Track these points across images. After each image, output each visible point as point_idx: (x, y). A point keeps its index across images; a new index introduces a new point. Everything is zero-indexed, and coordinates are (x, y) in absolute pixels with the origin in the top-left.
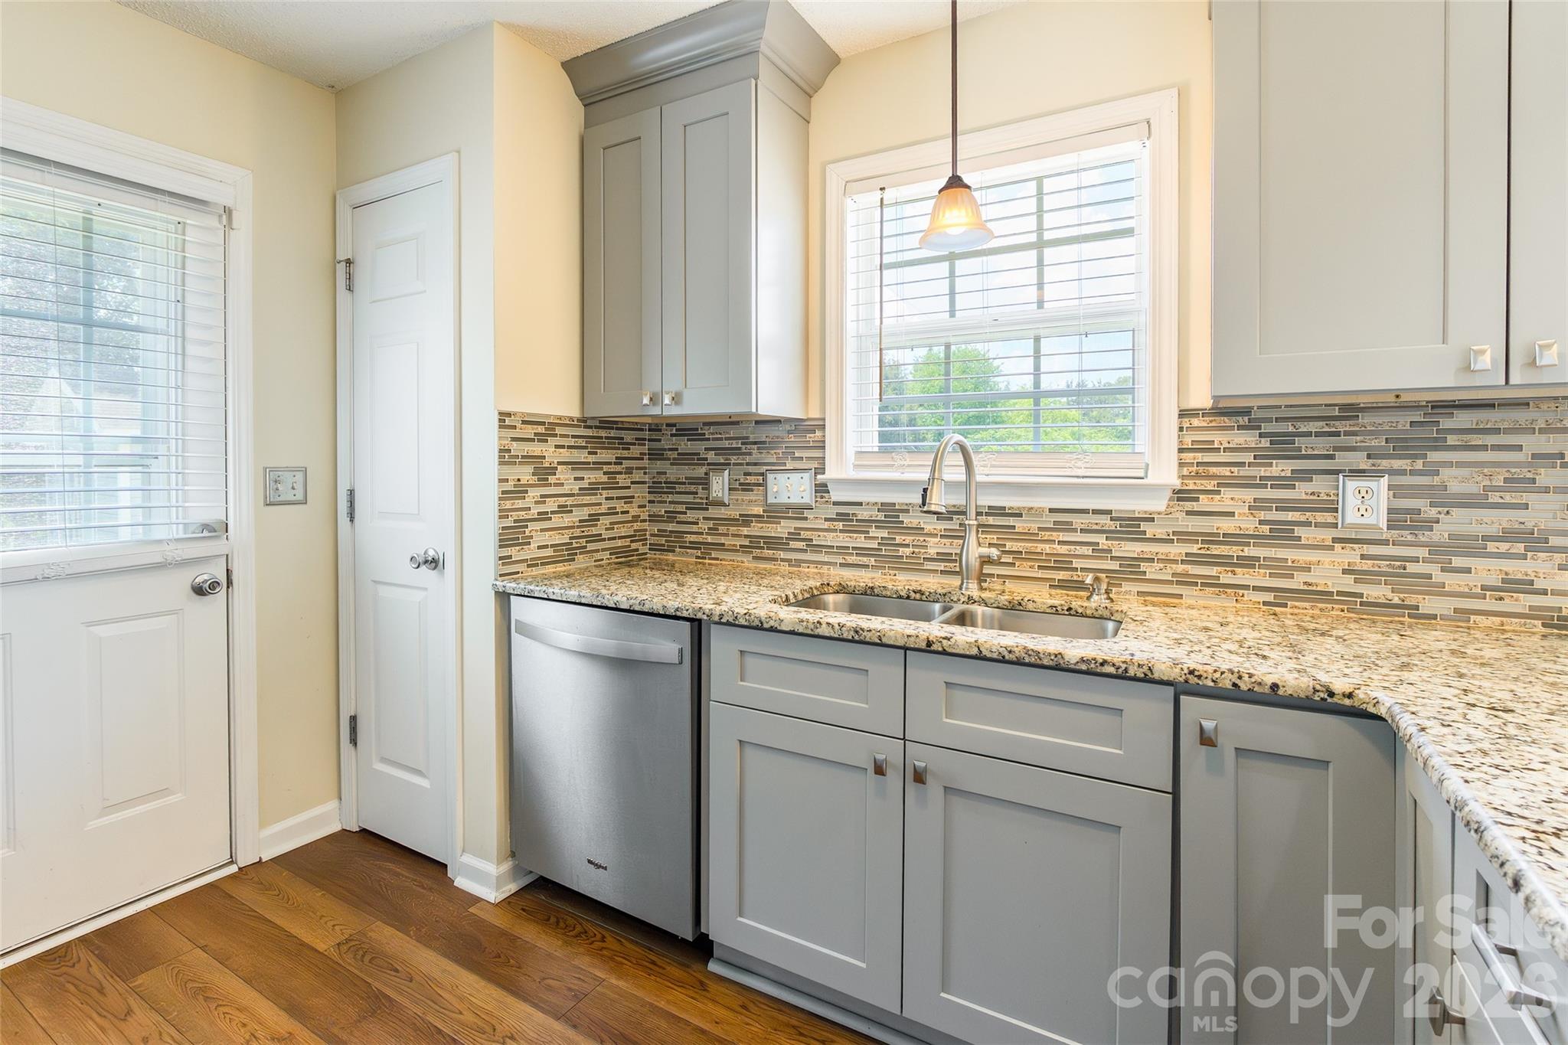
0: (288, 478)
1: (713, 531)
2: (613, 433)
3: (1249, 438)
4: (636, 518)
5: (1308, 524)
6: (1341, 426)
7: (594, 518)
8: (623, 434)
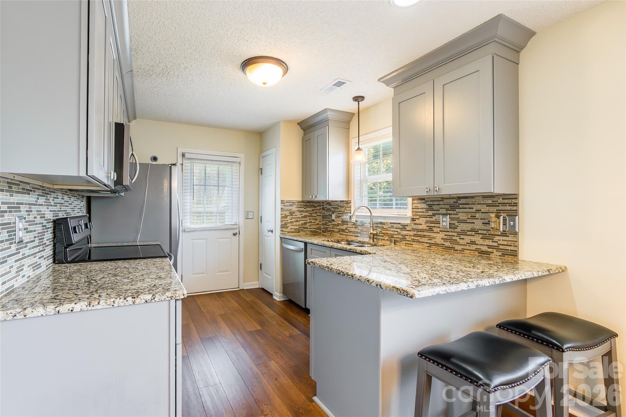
0: (250, 214)
1: (333, 228)
2: (311, 204)
3: (424, 206)
4: (318, 224)
5: (435, 227)
6: (441, 203)
7: (305, 224)
8: (314, 204)
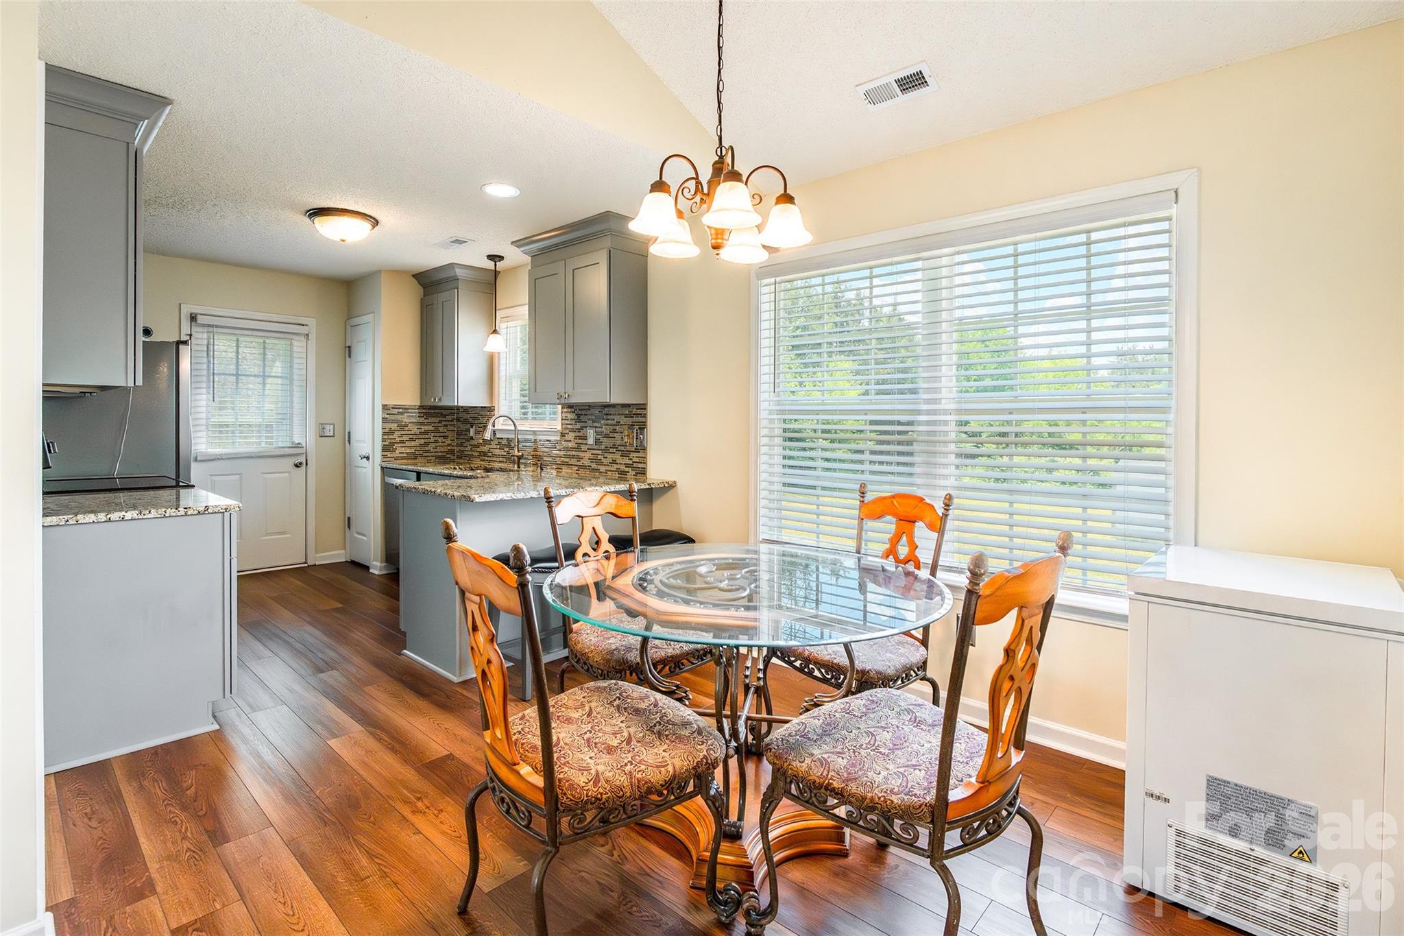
0: (327, 427)
1: (471, 450)
2: (437, 411)
3: (572, 416)
4: (449, 445)
5: (583, 444)
6: (588, 412)
7: (426, 444)
8: (442, 411)
